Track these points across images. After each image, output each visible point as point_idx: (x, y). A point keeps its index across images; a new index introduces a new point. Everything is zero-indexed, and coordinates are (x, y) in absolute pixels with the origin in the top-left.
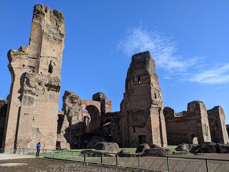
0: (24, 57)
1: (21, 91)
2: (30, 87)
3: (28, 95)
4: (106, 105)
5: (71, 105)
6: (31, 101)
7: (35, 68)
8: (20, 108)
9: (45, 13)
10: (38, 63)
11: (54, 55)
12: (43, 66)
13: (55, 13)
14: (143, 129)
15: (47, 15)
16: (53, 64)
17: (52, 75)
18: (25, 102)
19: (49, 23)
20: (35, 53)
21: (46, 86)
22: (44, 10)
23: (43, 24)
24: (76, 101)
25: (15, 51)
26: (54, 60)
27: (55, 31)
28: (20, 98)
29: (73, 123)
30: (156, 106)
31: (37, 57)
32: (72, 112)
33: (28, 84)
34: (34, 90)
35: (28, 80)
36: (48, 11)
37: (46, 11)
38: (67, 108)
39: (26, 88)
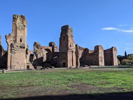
0: (11, 37)
1: (11, 50)
2: (14, 48)
3: (13, 51)
4: (55, 48)
5: (37, 49)
6: (15, 53)
7: (15, 41)
8: (11, 55)
9: (17, 18)
10: (16, 39)
11: (22, 35)
12: (18, 40)
13: (22, 16)
14: (64, 60)
15: (18, 19)
16: (22, 39)
17: (22, 43)
18: (13, 53)
19: (19, 21)
20: (15, 35)
21: (20, 47)
22: (17, 17)
23: (17, 23)
24: (39, 47)
25: (8, 36)
26: (22, 37)
27: (22, 25)
28: (11, 52)
29: (38, 57)
30: (71, 50)
31: (16, 37)
32: (38, 52)
33: (13, 47)
34: (15, 49)
35: (13, 46)
36: (19, 17)
37: (18, 17)
38: (35, 50)
39: (13, 48)
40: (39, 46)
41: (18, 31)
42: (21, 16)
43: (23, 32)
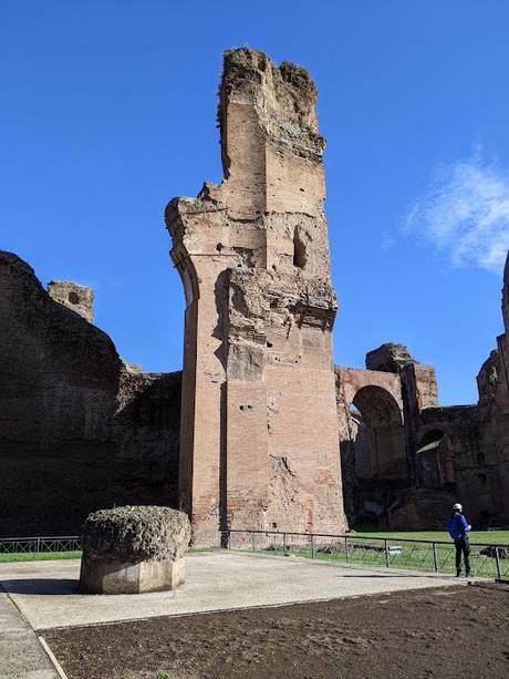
0: (217, 218)
1: (222, 330)
2: (248, 314)
3: (245, 342)
6: (255, 363)
7: (254, 254)
8: (224, 388)
9: (262, 73)
10: (262, 235)
11: (306, 205)
12: (279, 245)
16: (303, 238)
19: (275, 105)
20: (249, 202)
21: (293, 309)
22: (255, 62)
23: (260, 106)
26: (307, 224)
27: (295, 130)
28: (222, 354)
33: (242, 306)
34: (259, 326)
35: (240, 293)
36: (269, 65)
37: (263, 66)
42: (282, 70)
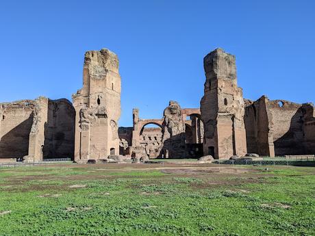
0: (80, 97)
1: (80, 121)
2: (85, 118)
5: (170, 116)
6: (87, 127)
7: (87, 104)
8: (81, 133)
9: (91, 58)
10: (89, 100)
11: (100, 90)
12: (93, 101)
13: (102, 52)
16: (100, 98)
17: (100, 106)
18: (83, 129)
19: (97, 63)
20: (87, 92)
21: (96, 115)
22: (91, 56)
23: (91, 67)
24: (175, 111)
26: (101, 94)
27: (101, 69)
28: (80, 126)
29: (174, 134)
30: (226, 114)
31: (88, 95)
32: (172, 124)
33: (84, 116)
34: (87, 120)
35: (83, 114)
36: (95, 54)
37: (93, 56)
38: (167, 119)
39: (83, 119)
40: (175, 109)
41: (92, 83)
43: (101, 83)
